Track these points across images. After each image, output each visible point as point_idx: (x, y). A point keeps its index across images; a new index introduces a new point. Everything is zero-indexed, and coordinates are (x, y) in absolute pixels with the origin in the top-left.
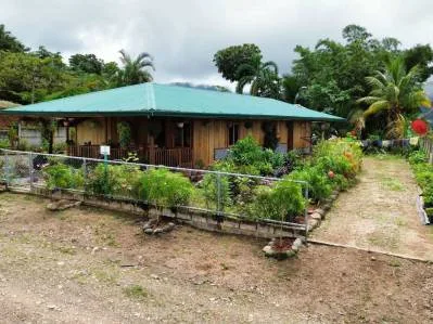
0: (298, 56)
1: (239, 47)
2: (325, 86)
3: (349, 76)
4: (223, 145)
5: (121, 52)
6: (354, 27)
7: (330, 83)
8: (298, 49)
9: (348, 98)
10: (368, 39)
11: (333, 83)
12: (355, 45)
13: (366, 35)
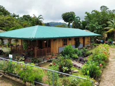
0: (86, 15)
1: (69, 13)
2: (94, 24)
3: (102, 21)
4: (61, 46)
5: (34, 15)
6: (104, 6)
7: (96, 23)
8: (86, 13)
9: (101, 27)
10: (108, 10)
11: (97, 23)
12: (104, 12)
13: (107, 9)
